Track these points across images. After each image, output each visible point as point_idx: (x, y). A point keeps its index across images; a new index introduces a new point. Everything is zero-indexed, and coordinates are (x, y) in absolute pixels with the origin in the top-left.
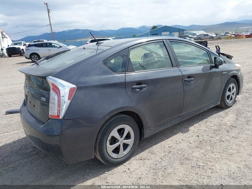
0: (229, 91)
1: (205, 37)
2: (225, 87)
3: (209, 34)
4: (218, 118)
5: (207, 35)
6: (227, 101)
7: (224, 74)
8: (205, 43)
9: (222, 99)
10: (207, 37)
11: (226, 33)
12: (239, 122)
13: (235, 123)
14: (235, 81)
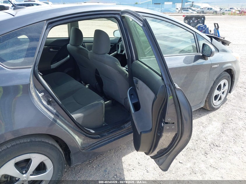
0: (218, 89)
1: (208, 11)
2: (214, 84)
3: (213, 8)
4: (198, 127)
5: (211, 9)
6: (214, 102)
7: (214, 67)
8: (203, 19)
9: (207, 100)
10: (211, 11)
11: (231, 9)
12: (225, 138)
13: (218, 139)
14: (229, 77)
